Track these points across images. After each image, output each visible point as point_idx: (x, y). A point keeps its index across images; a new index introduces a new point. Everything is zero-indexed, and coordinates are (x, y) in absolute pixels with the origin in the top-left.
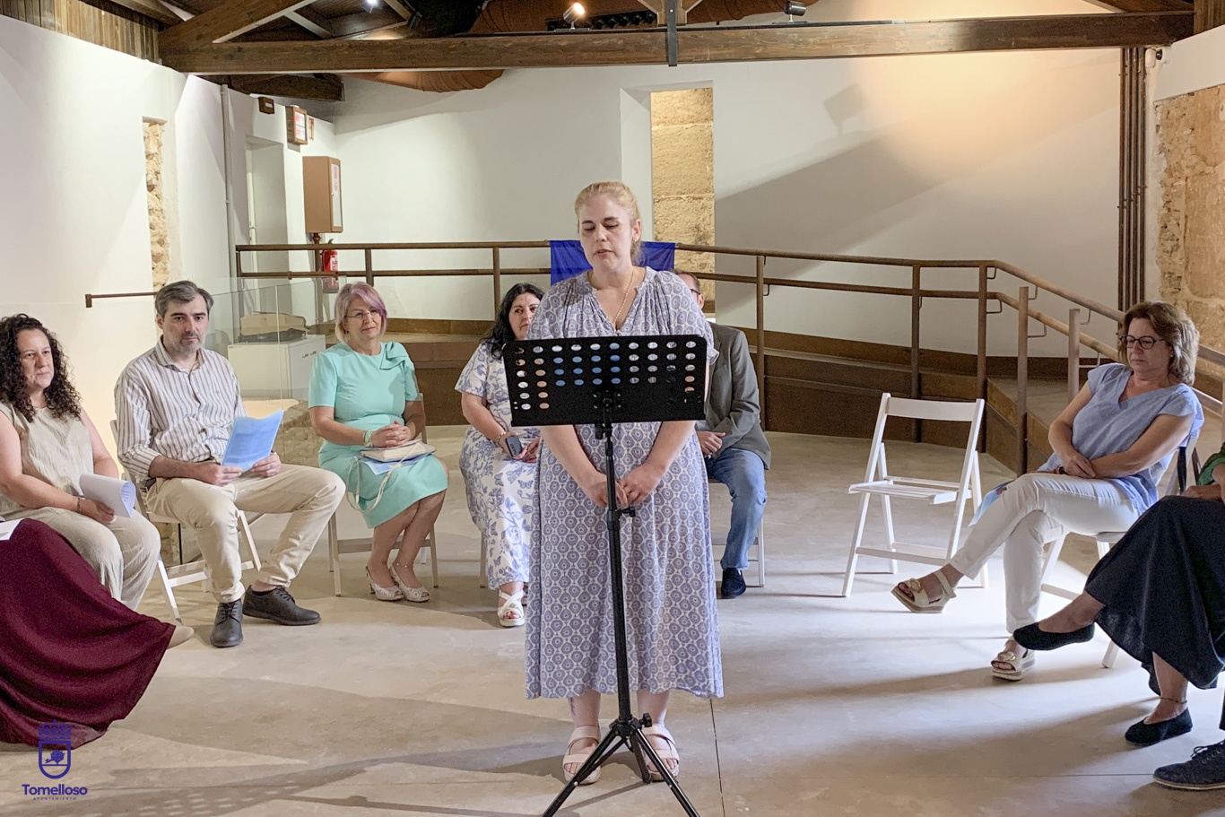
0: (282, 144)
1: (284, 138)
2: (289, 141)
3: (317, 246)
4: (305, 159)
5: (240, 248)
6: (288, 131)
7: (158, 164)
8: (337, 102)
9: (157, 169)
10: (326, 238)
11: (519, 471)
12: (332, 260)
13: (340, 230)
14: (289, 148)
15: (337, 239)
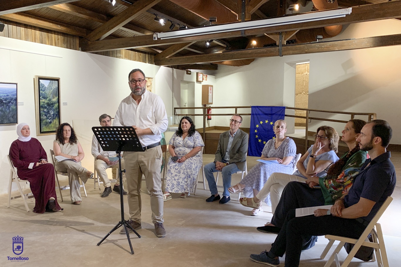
0: (194, 82)
1: (195, 80)
2: (197, 81)
3: (205, 108)
4: (203, 86)
5: (175, 108)
6: (197, 79)
7: (151, 88)
8: (216, 70)
9: (150, 89)
10: (208, 106)
11: (176, 166)
12: (210, 111)
13: (212, 104)
14: (197, 83)
15: (212, 106)
